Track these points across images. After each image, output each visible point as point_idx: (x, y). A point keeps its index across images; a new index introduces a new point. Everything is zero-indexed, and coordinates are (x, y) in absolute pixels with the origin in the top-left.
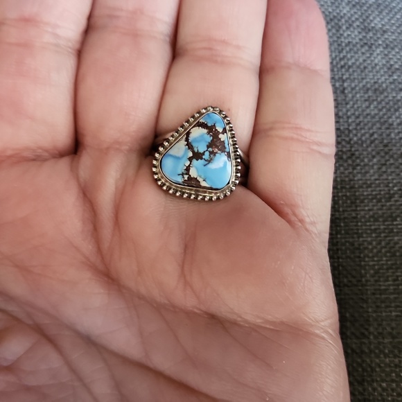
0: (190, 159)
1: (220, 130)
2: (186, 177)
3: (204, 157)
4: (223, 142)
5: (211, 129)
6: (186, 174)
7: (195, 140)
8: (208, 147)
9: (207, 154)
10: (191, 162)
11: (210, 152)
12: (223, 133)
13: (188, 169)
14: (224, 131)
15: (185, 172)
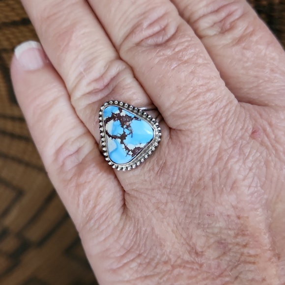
0: (122, 143)
1: (118, 112)
2: (131, 153)
3: (126, 134)
4: (126, 115)
5: (114, 117)
6: (129, 151)
7: (113, 131)
8: (122, 127)
9: (126, 130)
10: (124, 143)
11: (126, 128)
12: (121, 112)
13: (126, 148)
14: (120, 110)
15: (127, 151)
